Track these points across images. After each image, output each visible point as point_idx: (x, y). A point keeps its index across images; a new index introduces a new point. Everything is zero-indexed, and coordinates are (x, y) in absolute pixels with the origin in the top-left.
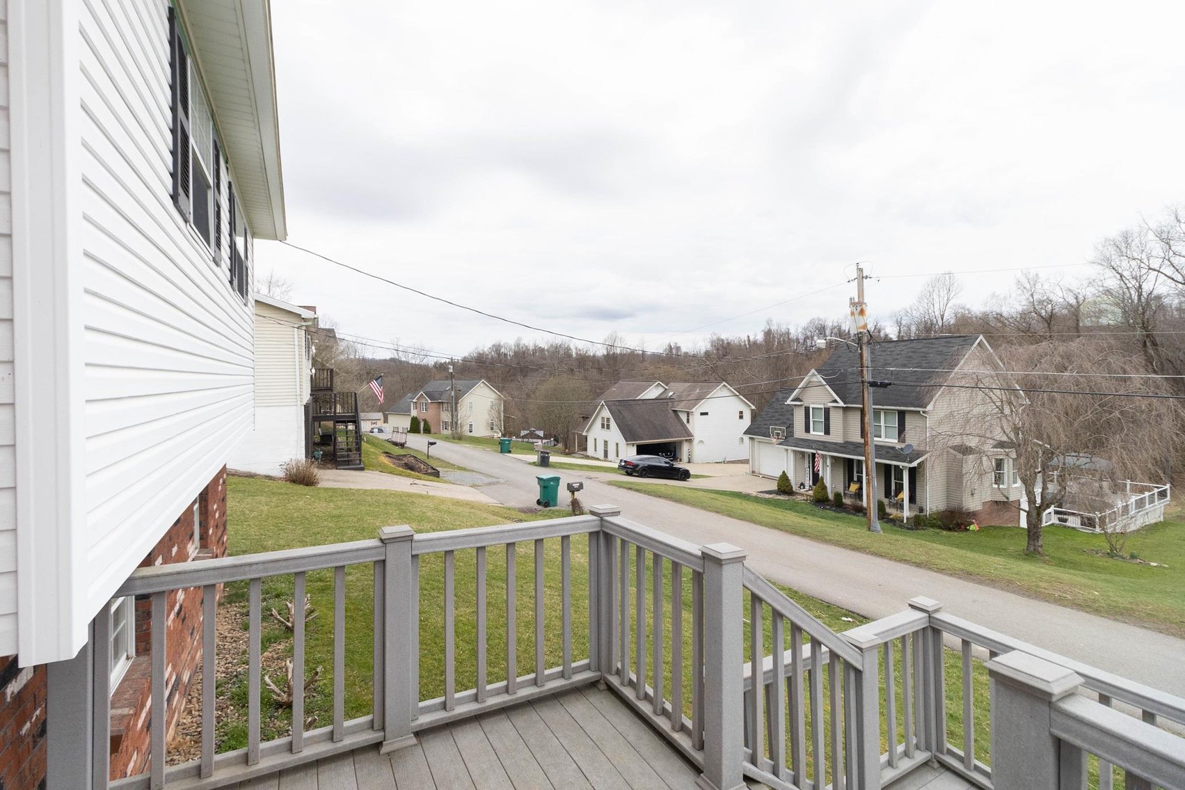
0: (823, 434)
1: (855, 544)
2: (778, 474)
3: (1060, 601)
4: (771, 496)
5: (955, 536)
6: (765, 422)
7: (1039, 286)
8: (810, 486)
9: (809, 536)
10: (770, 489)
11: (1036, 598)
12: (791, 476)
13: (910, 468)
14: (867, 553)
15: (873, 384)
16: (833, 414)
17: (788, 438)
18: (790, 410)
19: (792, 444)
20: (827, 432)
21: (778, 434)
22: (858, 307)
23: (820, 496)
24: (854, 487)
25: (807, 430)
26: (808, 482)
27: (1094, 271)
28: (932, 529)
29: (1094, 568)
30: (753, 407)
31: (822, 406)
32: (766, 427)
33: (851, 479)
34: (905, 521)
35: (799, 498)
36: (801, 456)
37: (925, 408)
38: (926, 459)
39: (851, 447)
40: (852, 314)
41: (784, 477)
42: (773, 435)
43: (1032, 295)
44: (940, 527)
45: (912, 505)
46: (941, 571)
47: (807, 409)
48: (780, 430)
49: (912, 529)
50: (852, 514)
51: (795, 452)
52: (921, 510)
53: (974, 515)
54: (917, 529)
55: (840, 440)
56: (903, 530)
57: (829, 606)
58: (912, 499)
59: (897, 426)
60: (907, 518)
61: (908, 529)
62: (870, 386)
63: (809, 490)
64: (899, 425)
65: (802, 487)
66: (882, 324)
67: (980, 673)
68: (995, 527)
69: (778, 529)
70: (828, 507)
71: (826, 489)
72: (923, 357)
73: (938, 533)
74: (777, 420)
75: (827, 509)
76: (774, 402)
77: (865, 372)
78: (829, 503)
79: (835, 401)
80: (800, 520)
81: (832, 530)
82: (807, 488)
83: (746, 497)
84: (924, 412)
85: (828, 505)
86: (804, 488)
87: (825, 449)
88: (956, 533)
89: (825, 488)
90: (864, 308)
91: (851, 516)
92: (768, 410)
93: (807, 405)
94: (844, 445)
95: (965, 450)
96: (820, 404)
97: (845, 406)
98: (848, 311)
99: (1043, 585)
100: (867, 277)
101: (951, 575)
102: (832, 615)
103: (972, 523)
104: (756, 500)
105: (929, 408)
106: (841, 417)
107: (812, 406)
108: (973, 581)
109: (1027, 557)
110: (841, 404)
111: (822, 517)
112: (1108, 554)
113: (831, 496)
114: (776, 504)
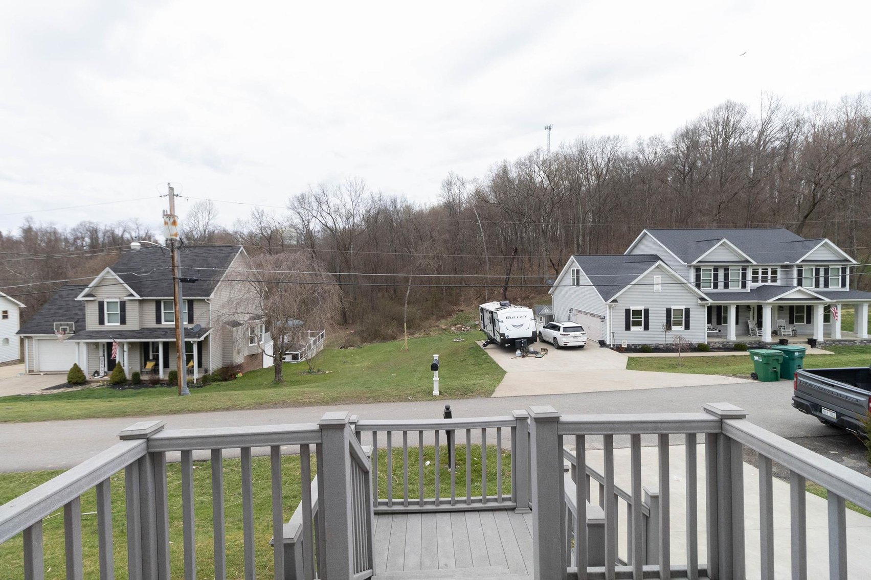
0: (119, 324)
1: (175, 409)
2: (68, 367)
3: (311, 404)
4: (60, 391)
5: (230, 384)
6: (46, 319)
7: (264, 218)
8: (105, 372)
9: (129, 415)
10: (59, 384)
11: (299, 406)
12: (84, 367)
13: (198, 342)
14: (187, 413)
15: (183, 280)
16: (128, 307)
17: (79, 331)
18: (81, 306)
19: (85, 337)
20: (123, 321)
21: (65, 330)
22: (171, 218)
23: (117, 379)
24: (150, 365)
25: (102, 322)
26: (103, 368)
27: (290, 213)
28: (214, 383)
29: (307, 382)
30: (23, 306)
31: (118, 300)
32: (48, 324)
33: (147, 359)
34: (195, 382)
35: (94, 385)
36: (95, 346)
37: (209, 296)
38: (209, 334)
39: (148, 332)
40: (166, 223)
41: (76, 369)
42: (58, 331)
43: (260, 223)
44: (220, 380)
45: (200, 369)
46: (243, 408)
47: (101, 305)
48: (67, 325)
49: (201, 387)
50: (151, 387)
51: (88, 344)
52: (206, 371)
53: (240, 366)
54: (205, 386)
55: (136, 327)
56: (195, 389)
57: (171, 465)
58: (200, 365)
59: (187, 311)
60: (197, 380)
61: (198, 387)
62: (181, 282)
63: (105, 376)
64: (188, 311)
65: (96, 375)
66: (152, 232)
67: (288, 463)
68: (251, 372)
69: (94, 417)
70: (126, 387)
71: (124, 372)
72: (204, 259)
73: (219, 385)
74: (63, 316)
75: (126, 389)
76: (57, 299)
77: (176, 271)
78: (127, 383)
79: (132, 295)
80: (108, 404)
81: (149, 404)
82: (102, 374)
83: (29, 398)
84: (208, 300)
85: (126, 385)
86: (98, 375)
87: (122, 337)
88: (231, 382)
89: (122, 371)
90: (176, 219)
91: (150, 389)
92: (50, 307)
93: (101, 300)
94: (141, 331)
95: (236, 324)
96: (116, 298)
97: (141, 299)
98: (162, 221)
99: (300, 397)
100: (177, 196)
101: (250, 409)
102: (177, 471)
103: (239, 372)
104: (42, 398)
105: (212, 296)
106: (138, 308)
107: (106, 301)
108: (264, 408)
109: (275, 385)
110: (138, 297)
111: (124, 397)
112: (309, 372)
113: (128, 376)
114: (70, 397)
